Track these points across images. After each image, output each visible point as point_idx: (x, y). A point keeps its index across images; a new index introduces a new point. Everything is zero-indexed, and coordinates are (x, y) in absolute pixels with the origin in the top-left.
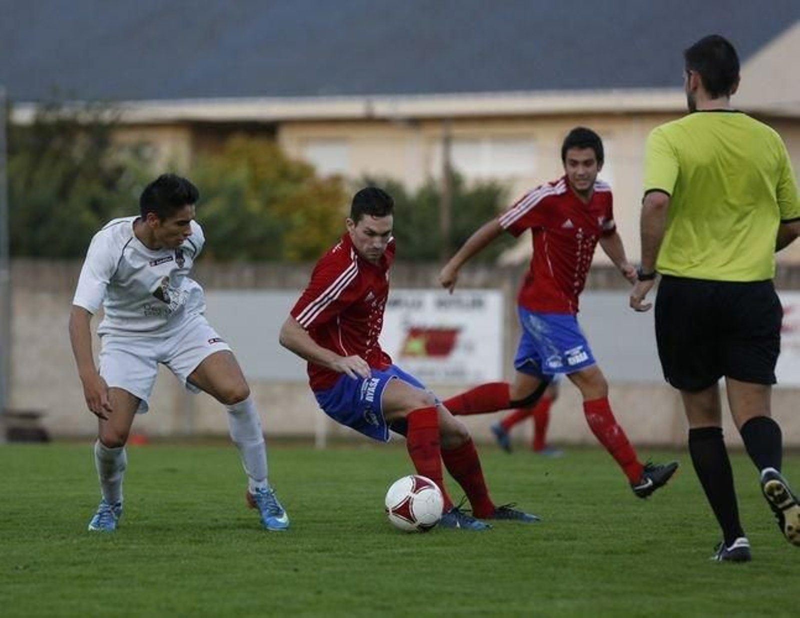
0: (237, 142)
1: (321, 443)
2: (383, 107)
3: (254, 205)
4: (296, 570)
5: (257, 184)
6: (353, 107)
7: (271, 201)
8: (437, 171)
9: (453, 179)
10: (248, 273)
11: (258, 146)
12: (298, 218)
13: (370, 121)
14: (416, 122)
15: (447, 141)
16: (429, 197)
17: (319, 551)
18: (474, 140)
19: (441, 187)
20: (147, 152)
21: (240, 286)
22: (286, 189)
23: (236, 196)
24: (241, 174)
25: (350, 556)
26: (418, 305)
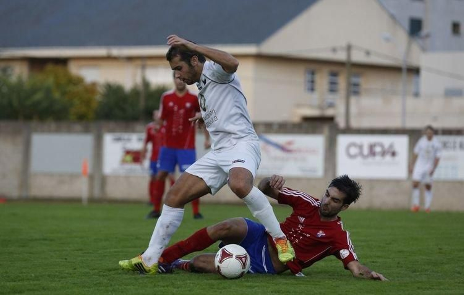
0: (50, 67)
1: (85, 203)
2: (115, 52)
3: (57, 95)
4: (66, 259)
5: (58, 85)
6: (101, 52)
7: (64, 93)
8: (139, 80)
9: (146, 84)
10: (53, 125)
11: (59, 69)
12: (76, 101)
13: (109, 58)
14: (130, 59)
15: (144, 67)
16: (135, 92)
17: (77, 250)
18: (155, 67)
19: (141, 88)
20: (9, 72)
21: (50, 131)
22: (71, 88)
23: (48, 92)
24: (50, 81)
25: (90, 253)
26: (129, 140)
